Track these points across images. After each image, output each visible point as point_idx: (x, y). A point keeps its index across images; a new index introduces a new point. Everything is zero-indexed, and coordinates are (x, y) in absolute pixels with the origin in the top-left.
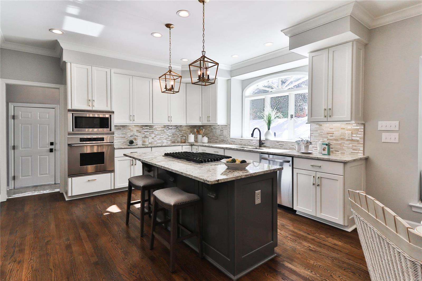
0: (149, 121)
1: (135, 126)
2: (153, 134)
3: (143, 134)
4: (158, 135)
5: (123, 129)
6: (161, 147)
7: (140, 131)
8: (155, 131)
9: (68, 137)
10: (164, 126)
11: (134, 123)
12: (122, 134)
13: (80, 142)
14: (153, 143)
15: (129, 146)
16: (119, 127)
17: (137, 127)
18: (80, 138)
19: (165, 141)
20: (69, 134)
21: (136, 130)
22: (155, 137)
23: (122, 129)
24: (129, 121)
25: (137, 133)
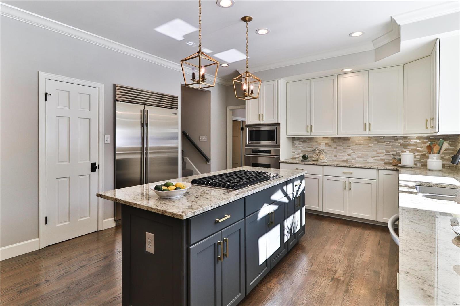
0: (332, 131)
1: (323, 138)
2: (349, 148)
3: (335, 148)
4: (357, 150)
5: (309, 142)
6: (336, 166)
7: (330, 144)
8: (352, 145)
9: (245, 148)
10: (369, 137)
11: (311, 134)
12: (308, 147)
13: (253, 152)
14: (349, 161)
15: (302, 161)
16: (304, 140)
17: (327, 139)
18: (253, 150)
19: (371, 160)
20: (246, 146)
21: (325, 143)
22: (352, 153)
23: (307, 142)
24: (306, 132)
25: (325, 147)
